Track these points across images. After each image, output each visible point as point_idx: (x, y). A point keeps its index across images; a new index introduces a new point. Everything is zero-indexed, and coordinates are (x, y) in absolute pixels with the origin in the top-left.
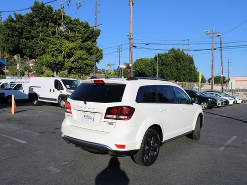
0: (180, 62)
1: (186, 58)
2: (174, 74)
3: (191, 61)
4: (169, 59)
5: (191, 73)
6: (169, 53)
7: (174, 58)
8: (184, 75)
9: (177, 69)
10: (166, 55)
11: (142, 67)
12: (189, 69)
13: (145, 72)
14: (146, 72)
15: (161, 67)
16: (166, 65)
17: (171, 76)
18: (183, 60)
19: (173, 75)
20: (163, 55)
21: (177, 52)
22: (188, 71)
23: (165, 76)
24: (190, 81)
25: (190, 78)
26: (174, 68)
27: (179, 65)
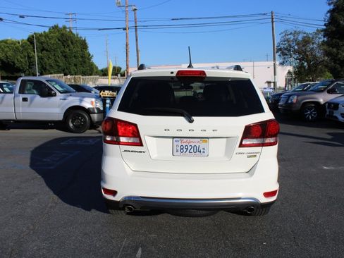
0: (68, 46)
1: (77, 41)
2: (61, 64)
3: (84, 45)
4: (53, 41)
5: (85, 62)
6: (50, 32)
7: (59, 40)
8: (75, 65)
9: (65, 56)
10: (46, 35)
11: (10, 54)
12: (82, 57)
13: (13, 62)
14: (16, 62)
15: (40, 54)
16: (47, 51)
17: (56, 67)
18: (72, 43)
19: (59, 66)
20: (41, 35)
21: (63, 32)
22: (80, 59)
23: (48, 68)
24: (84, 74)
25: (84, 70)
26: (60, 55)
27: (67, 50)
